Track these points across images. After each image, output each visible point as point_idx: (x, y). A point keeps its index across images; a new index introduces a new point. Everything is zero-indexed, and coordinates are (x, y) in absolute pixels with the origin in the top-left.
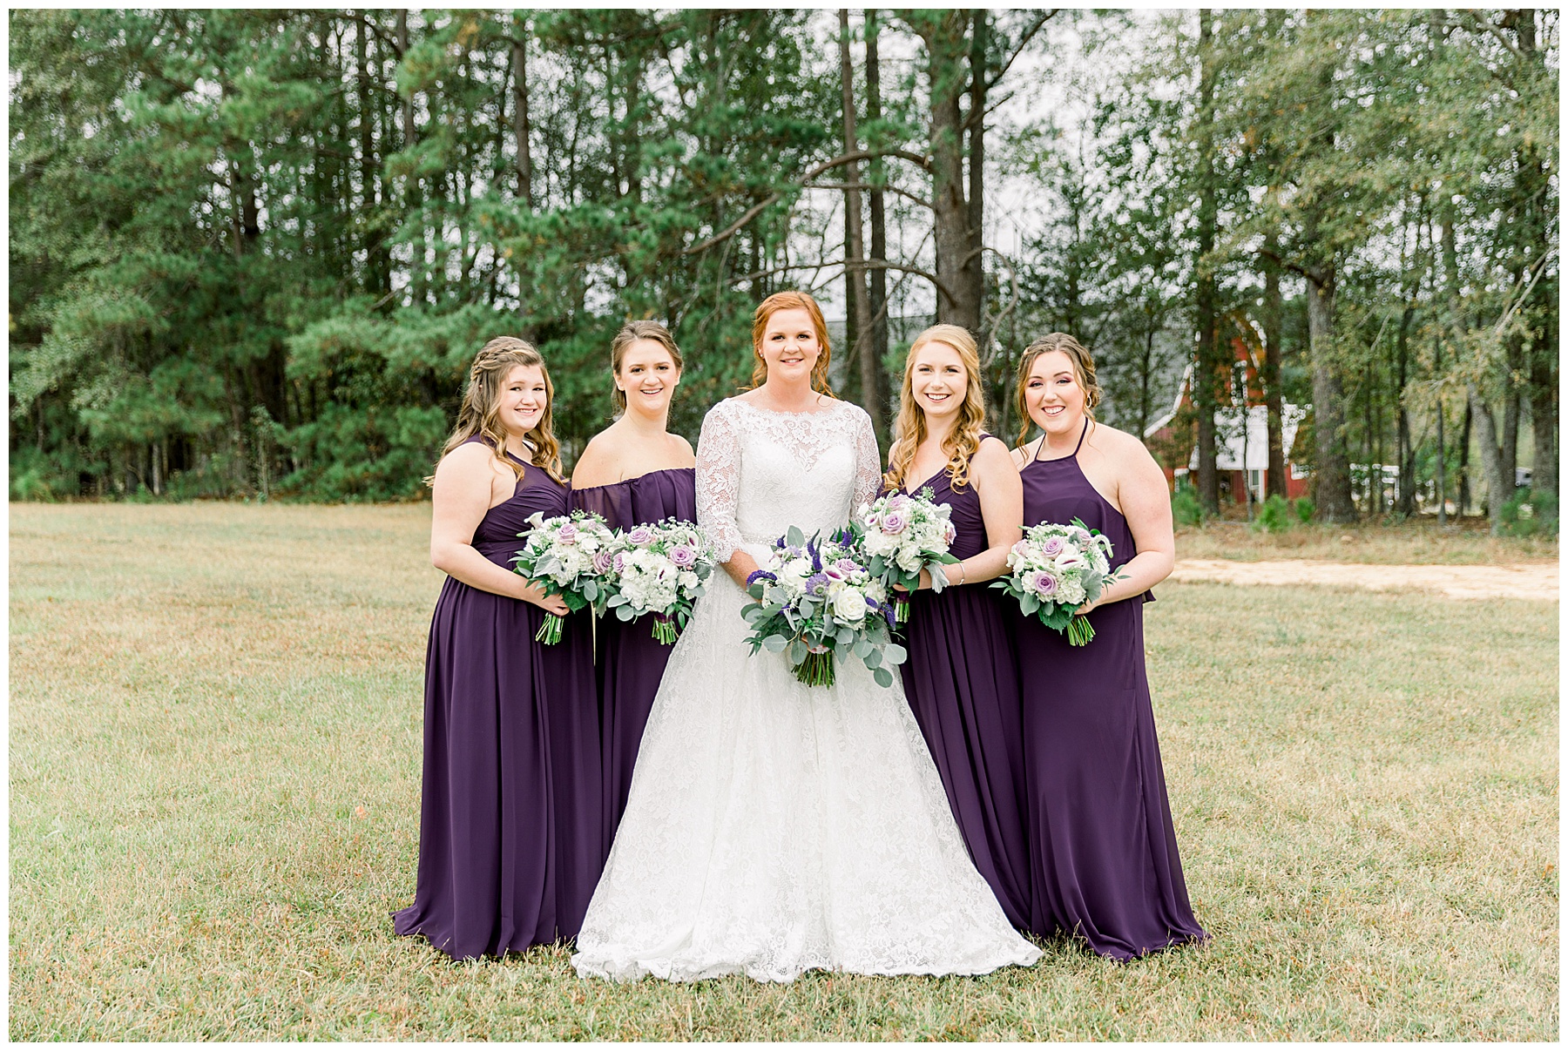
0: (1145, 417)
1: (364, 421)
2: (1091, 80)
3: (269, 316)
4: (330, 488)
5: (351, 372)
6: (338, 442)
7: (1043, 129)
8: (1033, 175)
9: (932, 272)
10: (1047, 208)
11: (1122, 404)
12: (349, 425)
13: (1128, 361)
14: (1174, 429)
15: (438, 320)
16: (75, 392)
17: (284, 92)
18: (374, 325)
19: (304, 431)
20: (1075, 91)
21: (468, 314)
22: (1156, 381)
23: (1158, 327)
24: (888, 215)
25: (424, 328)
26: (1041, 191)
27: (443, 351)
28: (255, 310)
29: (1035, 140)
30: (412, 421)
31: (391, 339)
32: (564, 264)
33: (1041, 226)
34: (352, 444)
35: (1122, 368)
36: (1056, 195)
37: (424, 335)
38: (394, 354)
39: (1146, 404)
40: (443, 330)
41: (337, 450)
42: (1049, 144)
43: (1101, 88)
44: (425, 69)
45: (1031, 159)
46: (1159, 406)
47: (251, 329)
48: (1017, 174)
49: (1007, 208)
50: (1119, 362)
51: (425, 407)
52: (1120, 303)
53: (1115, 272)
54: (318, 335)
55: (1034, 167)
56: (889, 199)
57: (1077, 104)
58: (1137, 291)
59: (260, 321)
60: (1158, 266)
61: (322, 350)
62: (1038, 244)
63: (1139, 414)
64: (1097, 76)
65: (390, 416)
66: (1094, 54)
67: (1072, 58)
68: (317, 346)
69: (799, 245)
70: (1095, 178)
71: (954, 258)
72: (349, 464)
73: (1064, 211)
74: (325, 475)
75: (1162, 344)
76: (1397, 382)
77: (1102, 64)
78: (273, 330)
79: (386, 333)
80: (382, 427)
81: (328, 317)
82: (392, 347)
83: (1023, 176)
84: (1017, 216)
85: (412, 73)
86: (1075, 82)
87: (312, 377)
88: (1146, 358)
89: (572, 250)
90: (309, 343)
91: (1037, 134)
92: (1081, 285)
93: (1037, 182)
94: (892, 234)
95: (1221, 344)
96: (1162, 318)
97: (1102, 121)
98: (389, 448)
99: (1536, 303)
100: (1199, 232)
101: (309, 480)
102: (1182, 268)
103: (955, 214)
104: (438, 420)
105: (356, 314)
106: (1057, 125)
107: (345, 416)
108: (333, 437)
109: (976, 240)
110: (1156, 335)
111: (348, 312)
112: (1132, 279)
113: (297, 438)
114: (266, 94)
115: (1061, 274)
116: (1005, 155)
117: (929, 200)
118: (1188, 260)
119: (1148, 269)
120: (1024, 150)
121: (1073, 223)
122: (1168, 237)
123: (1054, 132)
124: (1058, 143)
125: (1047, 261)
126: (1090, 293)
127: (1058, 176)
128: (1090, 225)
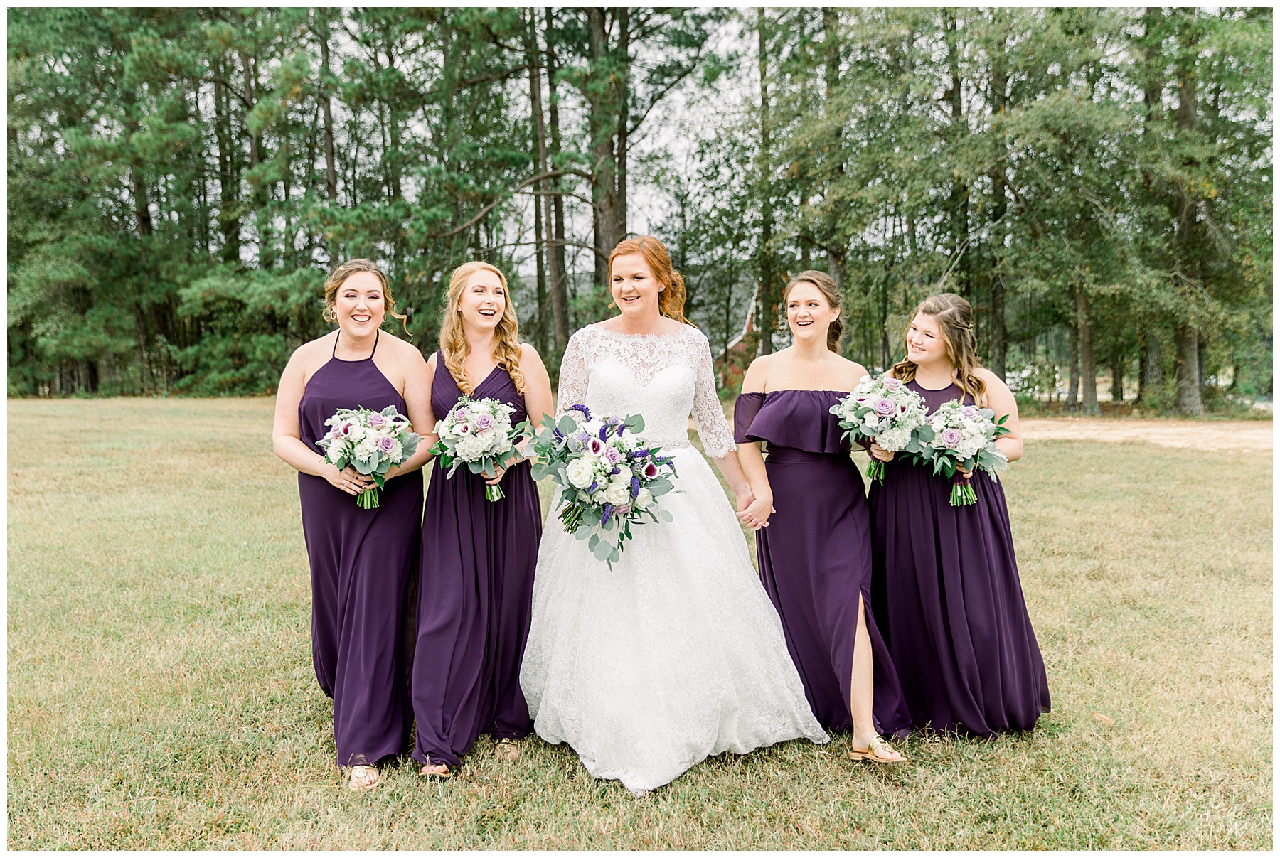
0: (728, 337)
1: (231, 344)
2: (692, 124)
3: (163, 275)
4: (210, 387)
5: (220, 311)
6: (214, 357)
7: (661, 154)
8: (656, 184)
9: (592, 246)
10: (666, 205)
11: (714, 329)
12: (221, 346)
13: (717, 302)
14: (745, 345)
15: (281, 278)
16: (35, 326)
17: (173, 129)
18: (237, 281)
19: (191, 350)
20: (682, 131)
21: (301, 274)
22: (735, 315)
23: (736, 281)
24: (565, 209)
25: (271, 284)
26: (661, 195)
27: (284, 296)
28: (154, 272)
29: (656, 161)
30: (262, 343)
31: (250, 291)
32: (367, 244)
33: (663, 219)
34: (223, 358)
35: (714, 307)
36: (671, 198)
37: (271, 289)
38: (252, 300)
39: (728, 328)
40: (284, 285)
41: (212, 363)
42: (664, 164)
43: (698, 129)
44: (268, 115)
45: (654, 174)
46: (737, 331)
47: (152, 284)
48: (645, 183)
49: (640, 205)
50: (712, 303)
51: (271, 335)
52: (713, 266)
53: (709, 247)
54: (200, 288)
55: (656, 179)
56: (566, 200)
57: (682, 139)
58: (723, 258)
59: (158, 279)
60: (736, 243)
61: (203, 298)
62: (660, 229)
63: (724, 335)
64: (695, 122)
65: (248, 340)
66: (694, 107)
67: (680, 111)
68: (200, 295)
69: (510, 230)
70: (694, 188)
71: (611, 239)
72: (221, 372)
73: (676, 209)
74: (206, 379)
75: (738, 292)
76: (882, 315)
77: (698, 114)
78: (167, 285)
79: (246, 287)
80: (243, 348)
81: (205, 276)
82: (251, 296)
83: (649, 185)
84: (646, 209)
85: (259, 118)
86: (682, 126)
87: (196, 315)
88: (728, 300)
89: (372, 233)
90: (194, 294)
91: (657, 158)
92: (688, 255)
93: (658, 189)
94: (567, 222)
95: (776, 292)
96: (738, 275)
97: (701, 153)
98: (248, 361)
99: (961, 270)
100: (762, 224)
101: (194, 383)
102: (751, 245)
103: (611, 211)
104: (280, 342)
105: (224, 274)
106: (669, 153)
107: (218, 341)
108: (210, 355)
109: (623, 227)
110: (734, 288)
111: (219, 273)
112: (720, 251)
113: (187, 356)
114: (162, 130)
115: (676, 247)
116: (639, 171)
117: (590, 200)
118: (754, 240)
119: (729, 245)
120: (650, 168)
121: (682, 216)
122: (742, 225)
123: (668, 157)
124: (671, 163)
125: (667, 240)
126: (694, 260)
127: (672, 185)
128: (693, 217)
